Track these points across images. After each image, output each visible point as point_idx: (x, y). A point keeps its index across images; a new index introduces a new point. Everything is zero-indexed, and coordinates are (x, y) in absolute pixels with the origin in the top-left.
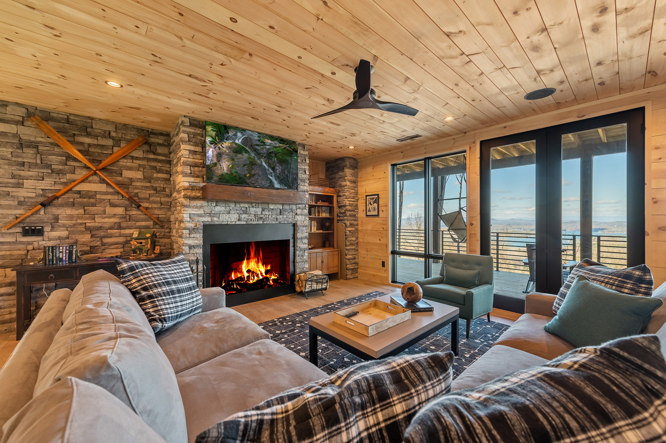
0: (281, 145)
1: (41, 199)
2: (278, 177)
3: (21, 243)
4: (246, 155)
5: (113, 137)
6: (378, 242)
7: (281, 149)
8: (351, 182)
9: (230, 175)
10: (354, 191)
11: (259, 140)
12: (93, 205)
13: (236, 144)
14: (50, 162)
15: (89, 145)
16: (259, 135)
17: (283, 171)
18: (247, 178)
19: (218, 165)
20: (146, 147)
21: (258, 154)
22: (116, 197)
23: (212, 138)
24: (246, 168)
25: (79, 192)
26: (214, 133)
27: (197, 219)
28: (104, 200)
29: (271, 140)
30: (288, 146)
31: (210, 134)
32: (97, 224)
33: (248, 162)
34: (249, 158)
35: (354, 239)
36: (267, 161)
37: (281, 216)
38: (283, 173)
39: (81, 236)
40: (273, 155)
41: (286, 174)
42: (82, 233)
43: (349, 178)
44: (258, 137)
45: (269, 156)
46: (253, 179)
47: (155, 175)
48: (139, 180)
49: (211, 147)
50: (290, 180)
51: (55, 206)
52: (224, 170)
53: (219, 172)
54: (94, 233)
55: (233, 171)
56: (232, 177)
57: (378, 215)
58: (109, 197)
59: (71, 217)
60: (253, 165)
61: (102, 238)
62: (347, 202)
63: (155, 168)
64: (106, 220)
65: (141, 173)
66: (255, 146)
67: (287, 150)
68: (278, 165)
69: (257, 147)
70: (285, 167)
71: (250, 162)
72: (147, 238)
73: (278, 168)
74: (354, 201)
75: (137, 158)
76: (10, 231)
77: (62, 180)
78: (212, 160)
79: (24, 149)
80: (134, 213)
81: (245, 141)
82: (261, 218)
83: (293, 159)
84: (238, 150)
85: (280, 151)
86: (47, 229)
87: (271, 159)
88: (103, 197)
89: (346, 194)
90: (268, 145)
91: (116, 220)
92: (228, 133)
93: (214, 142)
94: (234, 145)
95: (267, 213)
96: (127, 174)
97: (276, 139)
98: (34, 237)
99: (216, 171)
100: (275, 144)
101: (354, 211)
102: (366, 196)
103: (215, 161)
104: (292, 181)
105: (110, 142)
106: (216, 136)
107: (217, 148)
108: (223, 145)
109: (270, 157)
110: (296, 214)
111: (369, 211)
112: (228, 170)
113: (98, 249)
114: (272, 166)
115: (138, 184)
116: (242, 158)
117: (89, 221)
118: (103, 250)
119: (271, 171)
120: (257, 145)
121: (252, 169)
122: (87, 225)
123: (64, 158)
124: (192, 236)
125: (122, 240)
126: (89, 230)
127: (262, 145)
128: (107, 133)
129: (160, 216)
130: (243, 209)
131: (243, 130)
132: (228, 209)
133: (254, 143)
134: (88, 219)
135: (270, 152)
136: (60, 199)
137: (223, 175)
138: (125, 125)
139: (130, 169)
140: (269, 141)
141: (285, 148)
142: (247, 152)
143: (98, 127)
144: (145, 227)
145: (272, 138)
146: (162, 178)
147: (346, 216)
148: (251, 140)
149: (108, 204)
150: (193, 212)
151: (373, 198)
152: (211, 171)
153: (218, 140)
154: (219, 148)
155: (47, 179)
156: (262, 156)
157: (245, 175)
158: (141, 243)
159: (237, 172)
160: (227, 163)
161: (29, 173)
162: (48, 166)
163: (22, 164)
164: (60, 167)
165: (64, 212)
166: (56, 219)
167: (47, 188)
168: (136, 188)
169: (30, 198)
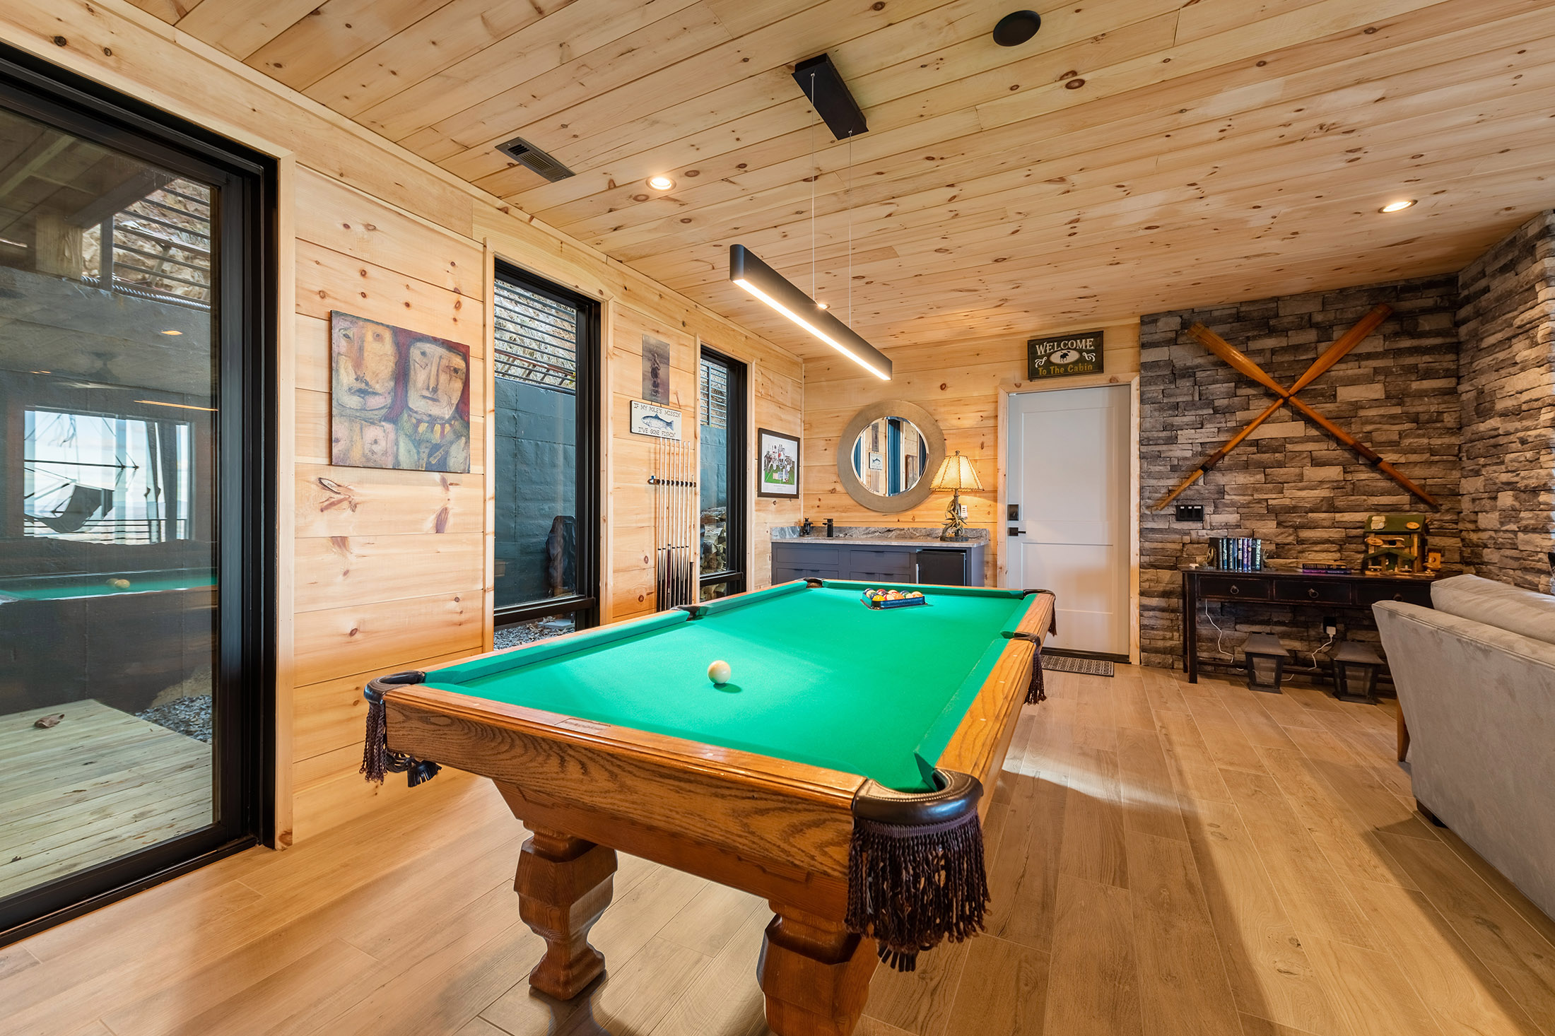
1: (1199, 460)
3: (1176, 531)
5: (1318, 323)
12: (1280, 465)
14: (1212, 395)
15: (1273, 351)
20: (1390, 327)
22: (1323, 446)
25: (1256, 443)
28: (1301, 452)
32: (1287, 502)
39: (1260, 524)
42: (1261, 517)
47: (1415, 386)
48: (1375, 403)
51: (1220, 470)
54: (1282, 518)
58: (1310, 446)
59: (1243, 490)
61: (1297, 528)
63: (1413, 369)
64: (1305, 493)
65: (1379, 386)
72: (1410, 533)
75: (1369, 356)
76: (1162, 513)
77: (1229, 424)
79: (1178, 382)
80: (1363, 476)
86: (1208, 510)
88: (1299, 447)
91: (1323, 493)
96: (1347, 394)
98: (1190, 523)
105: (1311, 336)
113: (1290, 550)
115: (1373, 412)
117: (1274, 496)
118: (1300, 552)
122: (1270, 502)
125: (1335, 534)
126: (1273, 512)
128: (1306, 317)
129: (1429, 482)
134: (1271, 491)
136: (1226, 458)
138: (1342, 290)
139: (1353, 381)
143: (1288, 312)
144: (1389, 508)
146: (1434, 390)
149: (1308, 460)
155: (1208, 426)
158: (1393, 543)
161: (1186, 419)
162: (1210, 403)
163: (1176, 406)
164: (1225, 402)
165: (1233, 481)
166: (1222, 492)
167: (1208, 440)
168: (1368, 421)
169: (1185, 459)
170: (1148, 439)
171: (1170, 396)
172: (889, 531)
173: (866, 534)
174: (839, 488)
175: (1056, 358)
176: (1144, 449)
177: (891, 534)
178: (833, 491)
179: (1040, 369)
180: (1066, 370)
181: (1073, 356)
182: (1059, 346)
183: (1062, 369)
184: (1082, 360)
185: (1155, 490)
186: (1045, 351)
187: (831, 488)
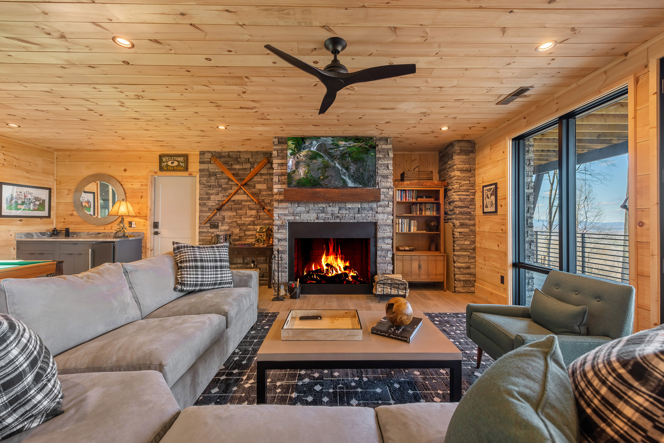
0: (355, 144)
1: (217, 206)
2: (352, 176)
3: (210, 232)
4: (320, 160)
5: (251, 162)
6: (496, 248)
7: (356, 148)
8: (462, 170)
9: (306, 179)
10: (468, 182)
11: (333, 144)
12: (241, 209)
13: (312, 151)
14: (221, 183)
15: (239, 169)
16: (333, 139)
17: (358, 170)
18: (321, 180)
19: (297, 172)
21: (332, 157)
22: (252, 203)
23: (292, 150)
24: (320, 171)
25: (233, 201)
26: (294, 146)
27: (283, 217)
28: (246, 205)
29: (345, 142)
30: (364, 144)
31: (290, 147)
32: (242, 222)
33: (322, 166)
34: (323, 162)
35: (467, 243)
36: (341, 162)
37: (358, 215)
38: (358, 172)
39: (234, 230)
40: (347, 155)
41: (361, 172)
42: (235, 227)
43: (459, 166)
44: (332, 141)
45: (343, 156)
46: (326, 180)
48: (265, 190)
49: (291, 158)
50: (366, 178)
51: (223, 210)
52: (301, 175)
53: (297, 178)
54: (241, 227)
55: (309, 175)
56: (307, 180)
57: (496, 212)
58: (248, 203)
59: (230, 217)
60: (327, 168)
61: (245, 231)
62: (456, 197)
64: (247, 219)
65: (265, 185)
66: (328, 150)
67: (363, 147)
68: (352, 164)
69: (330, 151)
70: (360, 165)
71: (324, 165)
72: (264, 232)
73: (352, 167)
74: (467, 195)
75: (264, 174)
76: (206, 225)
77: (226, 194)
78: (291, 168)
79: (211, 177)
80: (262, 214)
81: (320, 148)
82: (338, 217)
83: (370, 156)
84: (313, 156)
85: (355, 150)
86: (220, 225)
87: (345, 160)
88: (245, 204)
89: (454, 187)
90: (342, 147)
91: (252, 219)
92: (305, 143)
93: (293, 153)
94: (310, 153)
95: (344, 212)
96: (259, 186)
97: (350, 139)
98: (215, 229)
99: (295, 177)
100: (349, 144)
101: (468, 207)
102: (484, 187)
103: (294, 168)
104: (368, 178)
105: (248, 166)
106: (295, 148)
107: (296, 158)
108: (300, 155)
109: (344, 158)
110: (377, 212)
111: (487, 207)
112: (304, 175)
113: (243, 238)
114: (346, 166)
115: (264, 193)
116: (316, 163)
117: (238, 220)
118: (245, 239)
119: (344, 171)
120: (331, 149)
121: (326, 171)
122: (238, 222)
123: (227, 180)
124: (280, 231)
126: (239, 225)
127: (336, 148)
128: (247, 159)
130: (321, 209)
131: (317, 138)
132: (307, 209)
133: (328, 147)
134: (238, 218)
135: (345, 153)
136: (225, 206)
137: (300, 180)
138: (257, 152)
139: (259, 182)
140: (343, 143)
141: (360, 146)
142: (321, 156)
143: (244, 156)
144: (268, 224)
145: (346, 139)
147: (455, 213)
148: (325, 145)
149: (248, 208)
150: (280, 212)
151: (490, 189)
152: (291, 177)
153: (297, 150)
154: (298, 158)
155: (221, 194)
156: (336, 158)
157: (319, 178)
158: (261, 236)
159: (312, 176)
160: (303, 169)
161: (213, 191)
162: (220, 186)
163: (210, 186)
164: (225, 186)
165: (227, 214)
166: (224, 218)
167: (220, 199)
168: (263, 196)
169: (213, 206)
170: (202, 198)
171: (208, 182)
172: (99, 233)
173: (88, 235)
174: (75, 213)
175: (169, 163)
176: (201, 202)
177: (100, 235)
178: (72, 215)
179: (164, 167)
180: (174, 168)
181: (176, 163)
182: (171, 159)
183: (172, 168)
184: (179, 165)
185: (204, 217)
186: (166, 160)
187: (70, 213)
